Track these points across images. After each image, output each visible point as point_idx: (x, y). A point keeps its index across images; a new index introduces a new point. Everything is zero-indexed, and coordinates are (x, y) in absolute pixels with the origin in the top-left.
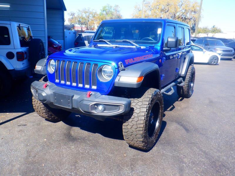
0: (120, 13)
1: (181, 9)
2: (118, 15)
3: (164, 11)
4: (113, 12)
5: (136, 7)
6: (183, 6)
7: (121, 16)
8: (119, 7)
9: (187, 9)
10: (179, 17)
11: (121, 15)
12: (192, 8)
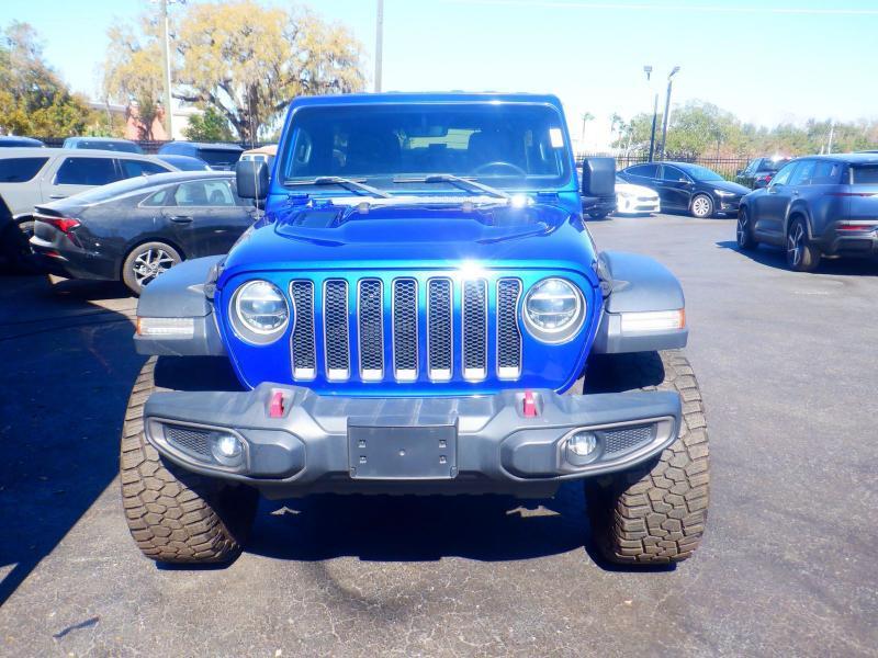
0: (42, 58)
1: (294, 50)
2: (35, 67)
3: (234, 53)
4: (9, 53)
5: (114, 35)
6: (301, 40)
7: (50, 70)
8: (35, 34)
9: (317, 48)
10: (293, 79)
11: (47, 65)
12: (333, 47)
